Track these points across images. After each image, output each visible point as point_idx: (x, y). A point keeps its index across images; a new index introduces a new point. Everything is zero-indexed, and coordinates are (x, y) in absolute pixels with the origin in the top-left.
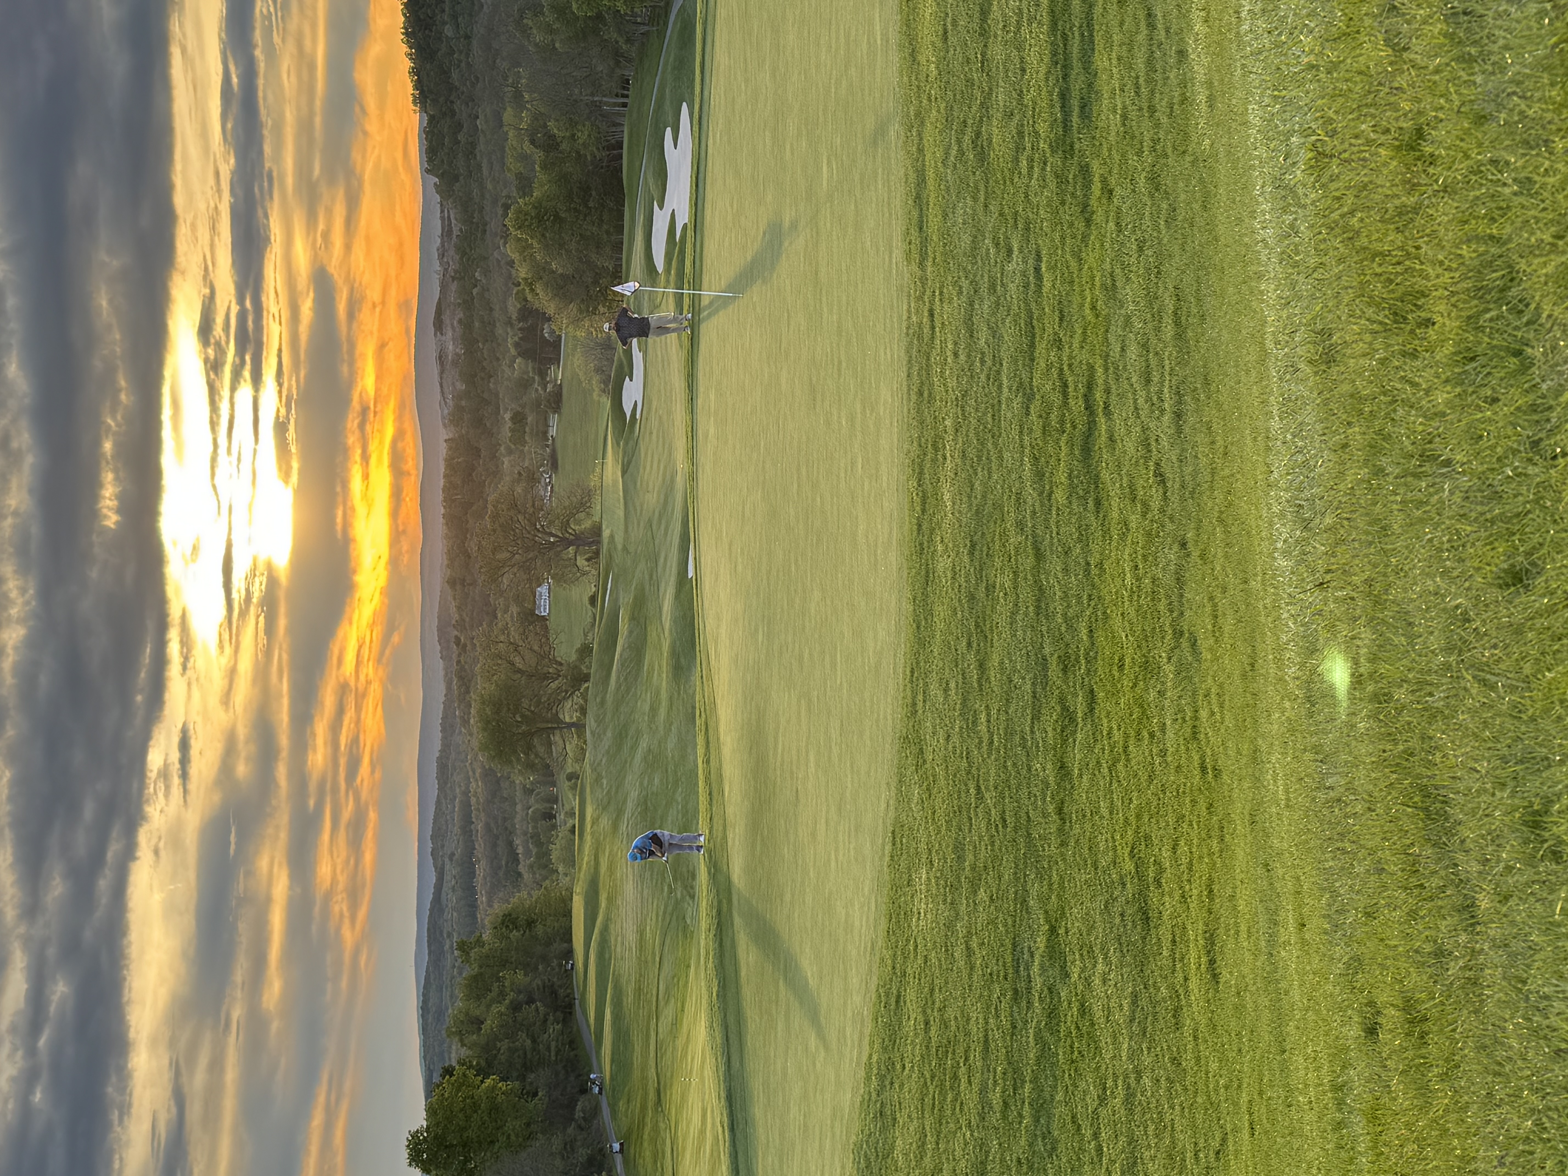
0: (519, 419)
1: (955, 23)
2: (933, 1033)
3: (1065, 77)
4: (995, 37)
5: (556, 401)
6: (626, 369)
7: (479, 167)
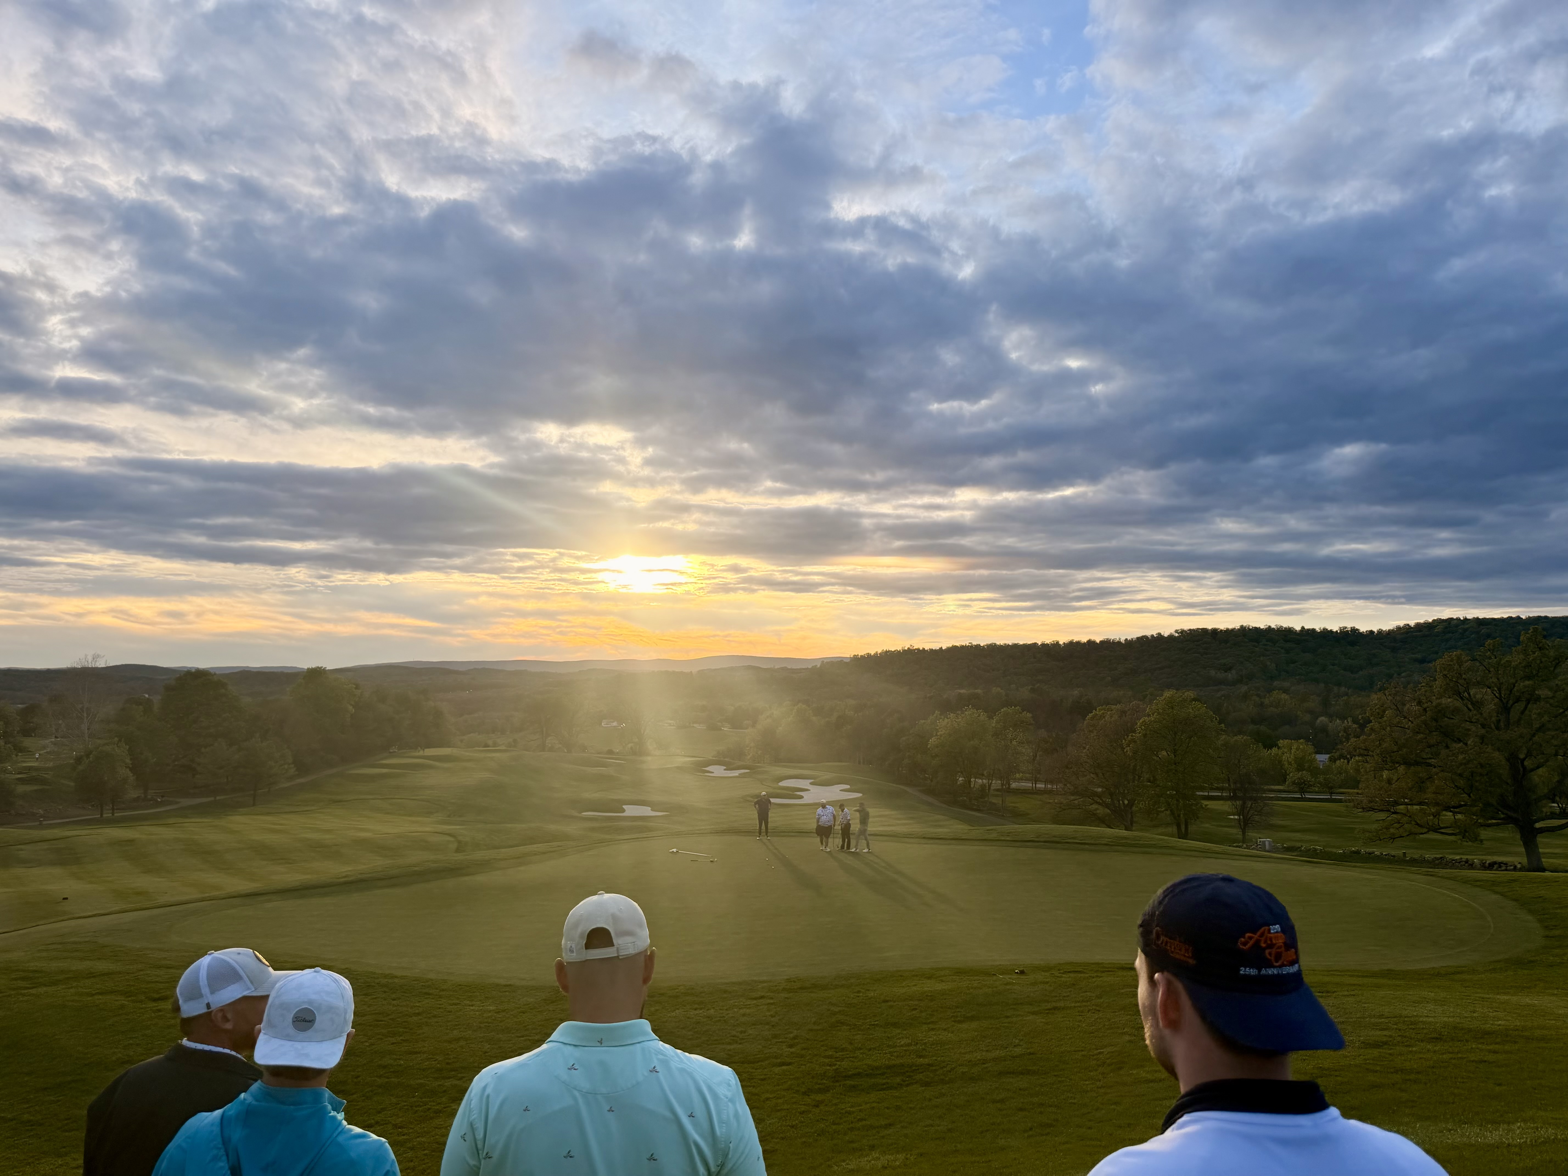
1: (891, 1007)
2: (415, 1018)
3: (867, 1075)
4: (885, 1032)
6: (730, 767)
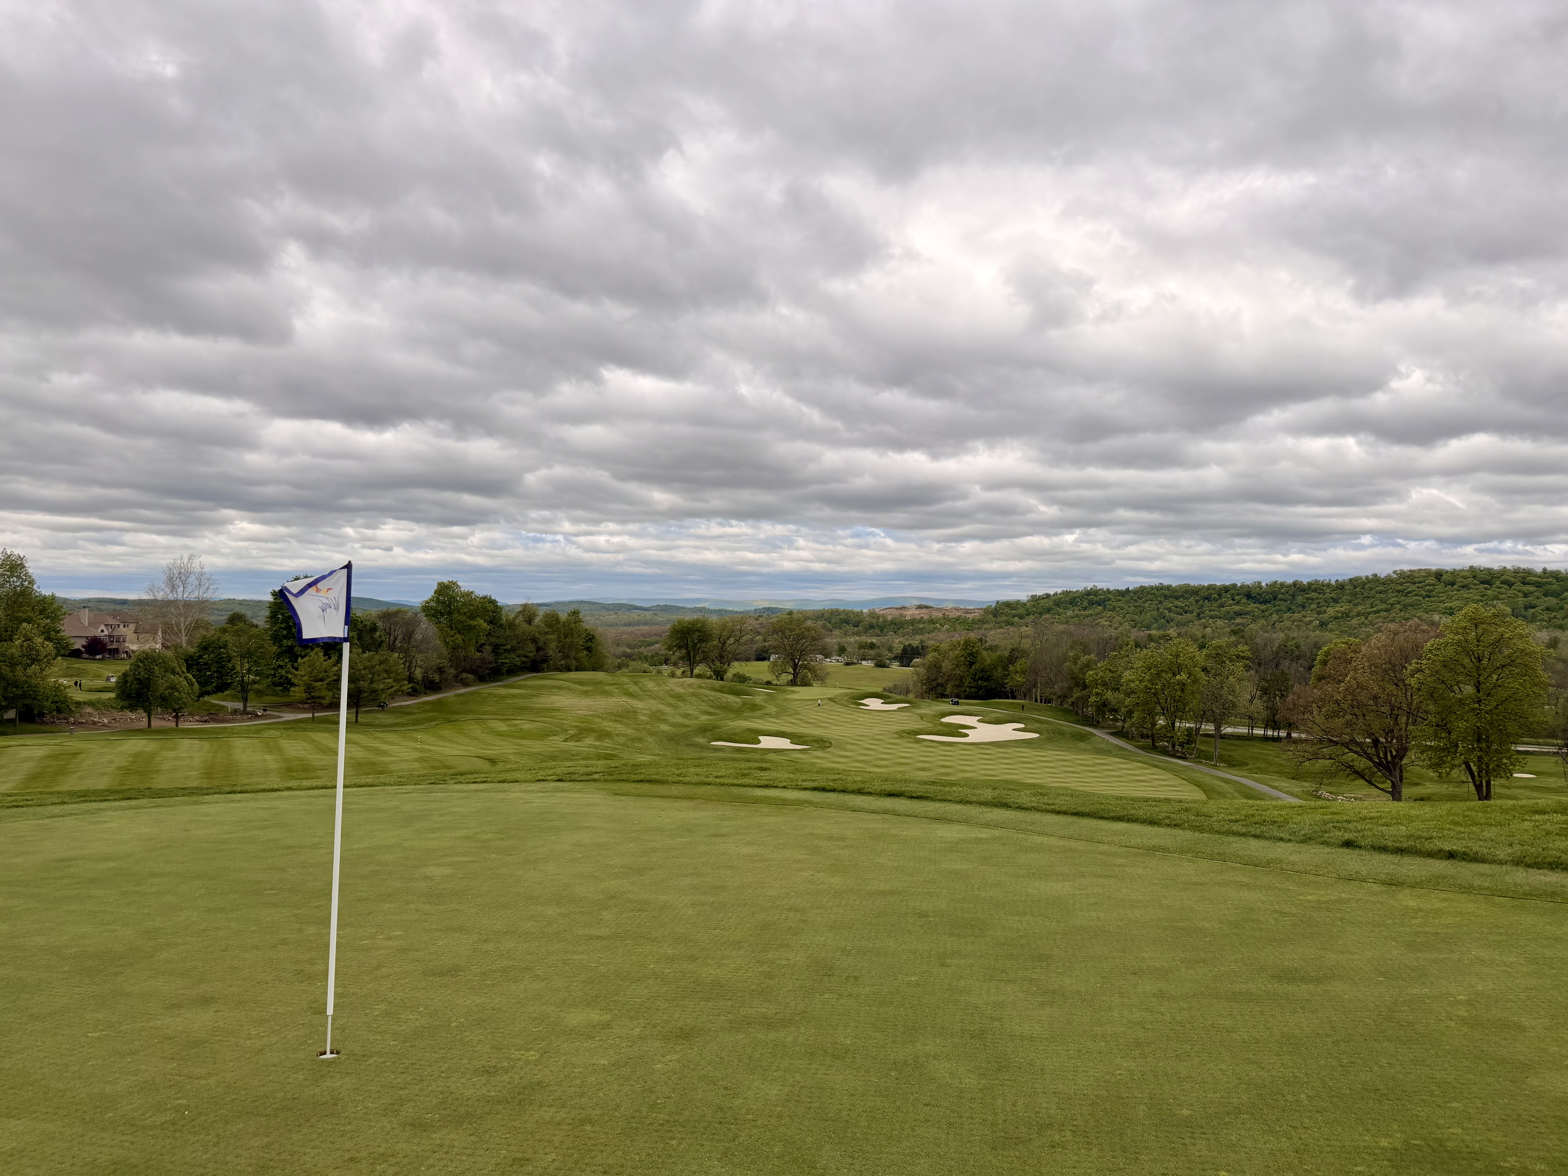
0: (872, 646)
5: (881, 665)
6: (888, 700)
7: (1001, 628)
